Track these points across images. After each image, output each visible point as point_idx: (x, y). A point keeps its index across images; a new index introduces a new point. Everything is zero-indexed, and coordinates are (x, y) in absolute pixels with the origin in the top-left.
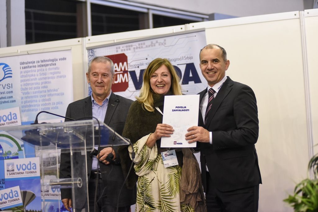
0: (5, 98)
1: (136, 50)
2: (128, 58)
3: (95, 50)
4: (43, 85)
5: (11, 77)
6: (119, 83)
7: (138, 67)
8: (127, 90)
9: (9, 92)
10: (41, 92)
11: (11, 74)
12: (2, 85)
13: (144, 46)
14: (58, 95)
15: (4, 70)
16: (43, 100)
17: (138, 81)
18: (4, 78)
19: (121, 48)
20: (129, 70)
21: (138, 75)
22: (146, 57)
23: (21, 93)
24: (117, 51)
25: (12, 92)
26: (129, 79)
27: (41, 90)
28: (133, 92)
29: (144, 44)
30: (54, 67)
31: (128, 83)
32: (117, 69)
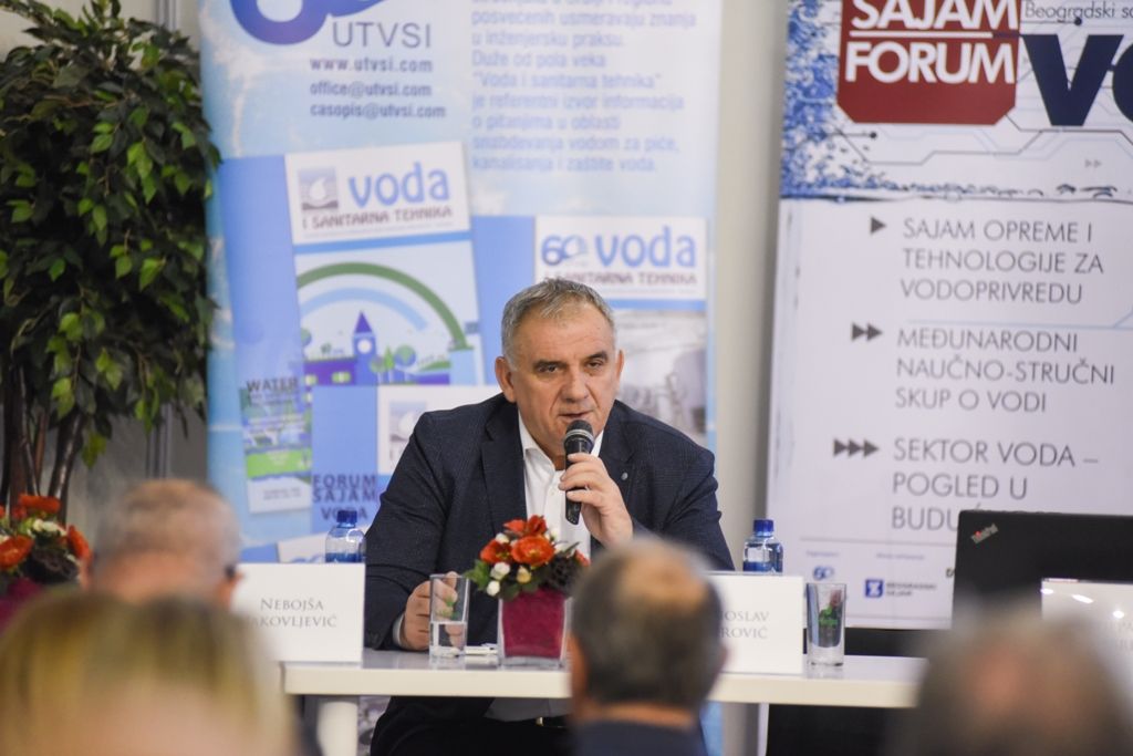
0: (390, 90)
4: (584, 50)
6: (966, 83)
7: (1078, 22)
8: (1004, 122)
9: (414, 67)
10: (571, 83)
12: (380, 26)
14: (656, 104)
16: (582, 123)
17: (1069, 86)
20: (1026, 29)
21: (1071, 57)
23: (475, 74)
25: (427, 65)
26: (1021, 72)
27: (570, 71)
28: (1033, 135)
31: (1013, 88)
32: (962, 15)
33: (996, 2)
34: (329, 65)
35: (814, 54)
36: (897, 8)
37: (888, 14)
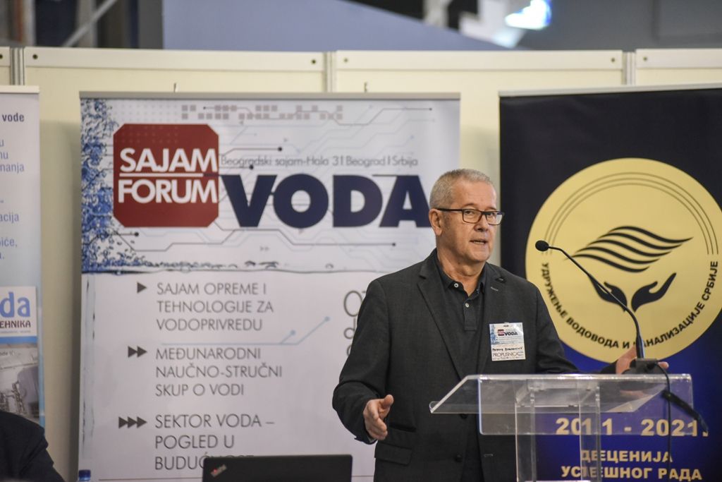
1: (246, 122)
2: (221, 141)
3: (108, 103)
6: (189, 203)
7: (251, 167)
8: (213, 225)
13: (273, 114)
17: (249, 204)
19: (200, 109)
20: (222, 172)
21: (249, 187)
22: (280, 143)
24: (185, 116)
26: (221, 196)
28: (229, 233)
29: (275, 108)
31: (216, 205)
32: (185, 164)
33: (204, 155)
35: (98, 187)
36: (147, 160)
37: (142, 164)
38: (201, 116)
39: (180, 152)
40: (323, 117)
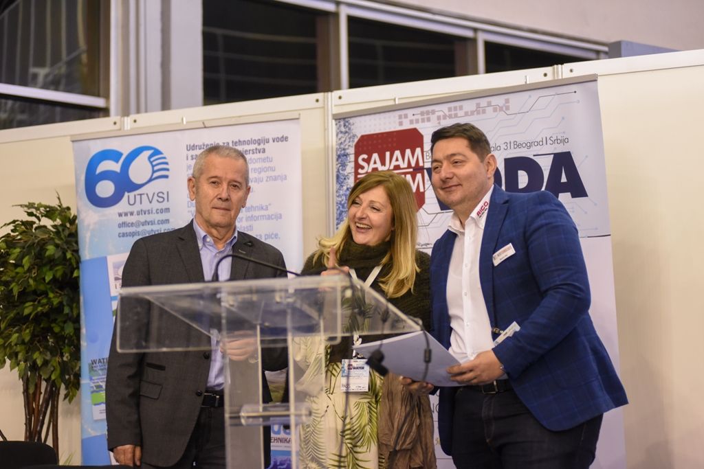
0: (152, 223)
1: (443, 122)
2: (426, 140)
3: (351, 121)
5: (166, 177)
9: (162, 211)
11: (168, 170)
12: (147, 194)
13: (461, 113)
14: (269, 217)
15: (151, 163)
18: (150, 180)
19: (410, 117)
20: (426, 167)
23: (189, 212)
24: (401, 124)
25: (167, 210)
26: (426, 186)
28: (433, 216)
29: (461, 108)
30: (262, 155)
31: (423, 193)
32: (400, 163)
33: (413, 154)
34: (126, 214)
35: (345, 188)
36: (375, 163)
37: (372, 166)
38: (411, 122)
39: (397, 153)
40: (495, 110)
